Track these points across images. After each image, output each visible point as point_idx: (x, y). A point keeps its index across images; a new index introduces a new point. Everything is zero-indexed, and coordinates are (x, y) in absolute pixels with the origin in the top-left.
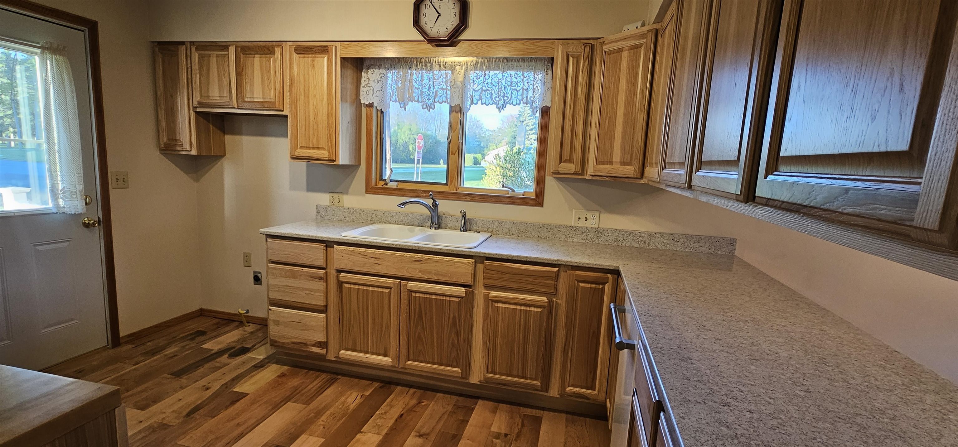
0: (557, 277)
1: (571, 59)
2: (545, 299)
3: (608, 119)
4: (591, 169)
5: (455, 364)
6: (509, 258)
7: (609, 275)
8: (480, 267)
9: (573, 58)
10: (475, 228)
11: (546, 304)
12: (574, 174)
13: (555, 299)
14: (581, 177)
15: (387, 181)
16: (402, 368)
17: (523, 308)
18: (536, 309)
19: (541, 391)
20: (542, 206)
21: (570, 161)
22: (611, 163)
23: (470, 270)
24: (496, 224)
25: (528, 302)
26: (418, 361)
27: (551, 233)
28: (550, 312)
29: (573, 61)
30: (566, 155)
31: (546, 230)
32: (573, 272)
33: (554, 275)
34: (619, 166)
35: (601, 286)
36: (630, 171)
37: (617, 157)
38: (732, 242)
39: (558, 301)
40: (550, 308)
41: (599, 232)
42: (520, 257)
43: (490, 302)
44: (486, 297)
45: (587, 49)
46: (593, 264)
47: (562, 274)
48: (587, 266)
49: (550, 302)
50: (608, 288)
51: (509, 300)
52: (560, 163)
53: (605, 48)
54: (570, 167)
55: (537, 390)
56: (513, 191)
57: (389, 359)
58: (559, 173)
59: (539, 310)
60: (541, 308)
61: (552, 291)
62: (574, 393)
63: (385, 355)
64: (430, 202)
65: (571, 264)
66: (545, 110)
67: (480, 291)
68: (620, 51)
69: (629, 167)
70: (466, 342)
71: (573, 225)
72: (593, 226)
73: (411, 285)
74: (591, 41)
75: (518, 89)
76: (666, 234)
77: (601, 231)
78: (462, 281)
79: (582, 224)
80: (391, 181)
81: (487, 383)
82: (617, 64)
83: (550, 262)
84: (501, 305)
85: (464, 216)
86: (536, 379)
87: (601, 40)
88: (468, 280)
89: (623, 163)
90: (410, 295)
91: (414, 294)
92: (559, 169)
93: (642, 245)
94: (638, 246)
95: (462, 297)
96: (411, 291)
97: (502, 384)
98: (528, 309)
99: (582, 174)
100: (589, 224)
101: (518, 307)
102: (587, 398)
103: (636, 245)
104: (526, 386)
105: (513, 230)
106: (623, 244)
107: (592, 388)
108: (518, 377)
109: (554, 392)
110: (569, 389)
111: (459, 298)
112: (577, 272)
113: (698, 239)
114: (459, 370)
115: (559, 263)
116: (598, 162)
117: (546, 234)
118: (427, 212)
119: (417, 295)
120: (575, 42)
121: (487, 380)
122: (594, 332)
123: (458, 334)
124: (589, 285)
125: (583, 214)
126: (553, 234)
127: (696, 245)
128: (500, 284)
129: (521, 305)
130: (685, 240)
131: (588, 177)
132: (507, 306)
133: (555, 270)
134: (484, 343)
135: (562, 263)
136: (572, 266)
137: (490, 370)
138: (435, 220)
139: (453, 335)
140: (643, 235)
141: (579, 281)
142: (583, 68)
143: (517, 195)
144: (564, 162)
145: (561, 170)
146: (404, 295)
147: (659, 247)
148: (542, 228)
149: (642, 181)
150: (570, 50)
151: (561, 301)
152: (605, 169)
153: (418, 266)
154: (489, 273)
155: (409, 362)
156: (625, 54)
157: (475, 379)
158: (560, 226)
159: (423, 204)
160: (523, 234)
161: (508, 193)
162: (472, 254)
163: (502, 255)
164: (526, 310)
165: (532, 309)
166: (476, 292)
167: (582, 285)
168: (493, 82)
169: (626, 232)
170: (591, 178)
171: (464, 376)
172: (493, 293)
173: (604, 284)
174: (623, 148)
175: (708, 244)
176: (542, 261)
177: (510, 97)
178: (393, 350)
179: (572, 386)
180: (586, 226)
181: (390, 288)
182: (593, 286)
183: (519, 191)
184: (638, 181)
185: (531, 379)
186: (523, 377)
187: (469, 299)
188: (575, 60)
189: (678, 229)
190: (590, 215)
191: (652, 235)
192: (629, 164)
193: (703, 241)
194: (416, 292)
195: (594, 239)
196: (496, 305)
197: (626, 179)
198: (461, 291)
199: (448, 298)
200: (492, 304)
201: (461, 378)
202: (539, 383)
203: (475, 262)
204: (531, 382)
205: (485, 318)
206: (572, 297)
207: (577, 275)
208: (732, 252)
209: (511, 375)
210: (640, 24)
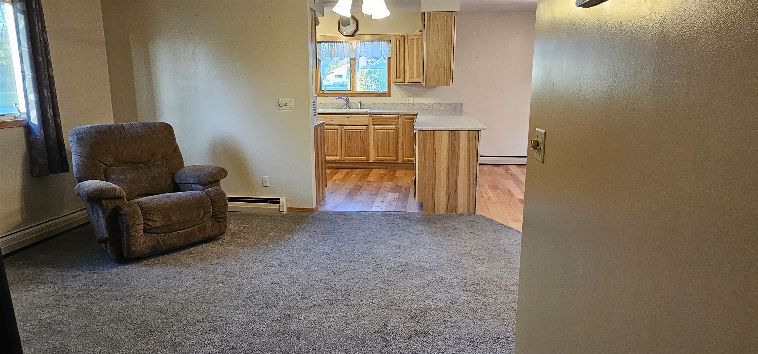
2: (394, 127)
3: (411, 62)
4: (407, 80)
5: (364, 156)
6: (381, 113)
7: (415, 116)
8: (371, 118)
9: (398, 40)
10: (364, 107)
11: (395, 129)
12: (401, 83)
13: (398, 127)
14: (404, 83)
15: (325, 91)
16: (343, 160)
17: (387, 131)
19: (396, 161)
20: (391, 96)
21: (400, 78)
22: (414, 78)
23: (368, 119)
24: (373, 105)
25: (389, 129)
26: (349, 156)
27: (395, 106)
30: (398, 76)
31: (393, 106)
32: (402, 116)
33: (397, 118)
34: (416, 78)
35: (413, 120)
37: (415, 75)
38: (461, 105)
40: (396, 130)
42: (385, 112)
43: (375, 130)
44: (374, 128)
45: (403, 38)
46: (410, 113)
47: (400, 117)
48: (407, 113)
51: (382, 129)
52: (396, 79)
53: (409, 38)
54: (400, 80)
55: (394, 161)
56: (379, 91)
57: (338, 157)
59: (393, 131)
61: (397, 124)
62: (407, 159)
63: (336, 156)
64: (345, 98)
65: (403, 113)
66: (389, 58)
67: (371, 127)
68: (413, 39)
69: (419, 79)
70: (367, 146)
71: (403, 103)
73: (346, 127)
74: (404, 35)
77: (413, 103)
78: (365, 124)
79: (407, 102)
82: (412, 44)
83: (395, 113)
84: (379, 131)
85: (360, 102)
86: (394, 157)
87: (407, 35)
88: (367, 123)
90: (345, 131)
91: (346, 131)
95: (365, 130)
96: (345, 130)
97: (382, 160)
98: (389, 131)
100: (409, 102)
101: (385, 131)
103: (427, 109)
104: (390, 160)
105: (380, 107)
106: (423, 109)
108: (387, 157)
109: (400, 161)
110: (405, 158)
113: (450, 104)
114: (365, 158)
115: (398, 113)
116: (410, 78)
118: (345, 102)
119: (348, 131)
120: (398, 35)
121: (376, 160)
123: (364, 143)
125: (407, 98)
127: (449, 107)
128: (378, 123)
130: (445, 105)
132: (381, 131)
133: (397, 116)
134: (374, 146)
135: (400, 113)
137: (377, 156)
138: (348, 105)
139: (362, 144)
141: (405, 119)
142: (402, 44)
144: (398, 78)
145: (397, 81)
146: (343, 132)
148: (391, 104)
150: (397, 37)
151: (400, 127)
152: (412, 80)
153: (347, 119)
154: (374, 120)
155: (346, 157)
156: (415, 41)
157: (371, 161)
158: (398, 104)
159: (343, 99)
160: (384, 108)
161: (377, 92)
162: (368, 113)
163: (378, 113)
165: (391, 131)
167: (407, 120)
168: (367, 47)
169: (423, 104)
170: (407, 83)
171: (367, 159)
172: (376, 127)
174: (417, 72)
175: (453, 106)
176: (393, 113)
178: (339, 154)
179: (406, 157)
181: (337, 129)
182: (410, 120)
183: (381, 91)
185: (392, 157)
186: (389, 157)
187: (367, 130)
189: (441, 102)
190: (410, 99)
194: (347, 130)
195: (412, 108)
196: (377, 131)
197: (418, 83)
198: (365, 127)
199: (359, 131)
201: (366, 161)
202: (394, 158)
203: (369, 116)
204: (392, 158)
205: (374, 137)
206: (404, 125)
207: (405, 117)
208: (462, 108)
209: (384, 157)
210: (419, 31)
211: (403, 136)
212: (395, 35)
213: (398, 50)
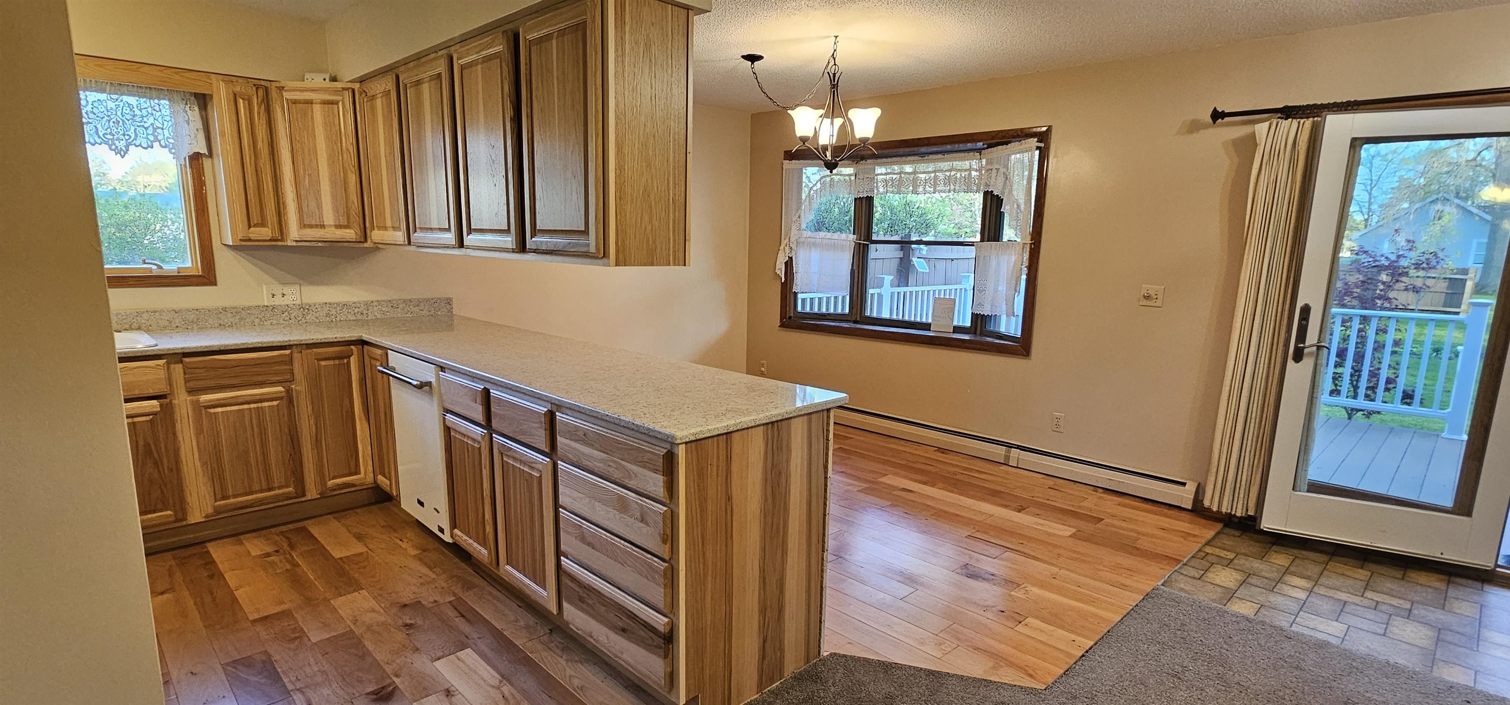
0: (290, 360)
1: (240, 100)
2: (281, 389)
3: (307, 177)
4: (294, 233)
5: (160, 506)
6: (222, 348)
7: (352, 347)
8: (178, 369)
9: (243, 99)
11: (284, 394)
12: (270, 240)
13: (293, 386)
14: (280, 243)
17: (252, 406)
18: (269, 404)
19: (296, 497)
20: (216, 285)
21: (263, 224)
22: (323, 226)
23: (162, 374)
25: (259, 397)
27: (238, 317)
28: (290, 401)
29: (244, 103)
30: (255, 219)
31: (229, 315)
32: (309, 351)
33: (287, 359)
34: (333, 229)
35: (345, 361)
36: (350, 234)
37: (329, 218)
38: (449, 301)
39: (297, 388)
40: (289, 398)
41: (305, 308)
42: (236, 344)
43: (200, 409)
44: (197, 406)
45: (261, 92)
46: (332, 338)
47: (296, 356)
48: (326, 341)
49: (289, 391)
50: (353, 361)
51: (232, 401)
52: (250, 227)
53: (287, 95)
54: (257, 233)
55: (291, 498)
56: (160, 267)
58: (250, 240)
59: (275, 403)
60: (277, 400)
61: (289, 377)
62: (338, 485)
65: (307, 342)
66: (196, 158)
67: (182, 401)
68: (309, 102)
69: (348, 231)
70: (175, 471)
71: (266, 304)
72: (294, 302)
74: (263, 83)
75: (146, 125)
76: (383, 301)
77: (307, 307)
78: (151, 392)
79: (278, 301)
81: (219, 513)
82: (307, 116)
83: (279, 344)
84: (219, 410)
86: (287, 486)
87: (277, 84)
88: (161, 388)
89: (339, 226)
92: (250, 235)
93: (359, 317)
94: (355, 318)
95: (155, 414)
97: (242, 508)
98: (260, 405)
99: (282, 240)
100: (287, 301)
101: (246, 406)
102: (354, 485)
104: (277, 498)
105: (177, 320)
106: (338, 319)
107: (357, 472)
108: (262, 491)
109: (312, 493)
110: (330, 483)
111: (149, 415)
112: (314, 350)
113: (418, 302)
114: (169, 512)
115: (291, 343)
116: (303, 225)
117: (232, 320)
120: (240, 80)
121: (218, 511)
122: (347, 412)
123: (157, 464)
124: (331, 362)
125: (278, 289)
126: (241, 319)
127: (416, 309)
128: (212, 383)
129: (248, 403)
130: (404, 305)
131: (289, 243)
132: (229, 408)
133: (288, 352)
134: (204, 463)
135: (295, 343)
136: (307, 344)
137: (218, 497)
139: (150, 469)
140: (359, 305)
141: (319, 360)
142: (259, 113)
143: (165, 272)
144: (255, 226)
145: (252, 236)
147: (379, 316)
148: (224, 312)
149: (366, 245)
150: (238, 89)
151: (300, 387)
152: (315, 234)
154: (192, 373)
156: (317, 107)
157: (195, 517)
158: (249, 308)
161: (151, 272)
162: (163, 353)
163: (210, 346)
164: (258, 408)
165: (266, 404)
166: (175, 402)
167: (323, 363)
168: (95, 110)
169: (338, 304)
170: (294, 244)
171: (180, 516)
172: (205, 398)
173: (349, 357)
174: (336, 209)
175: (427, 307)
176: (269, 345)
177: (133, 136)
179: (334, 478)
180: (285, 303)
182: (337, 362)
183: (170, 268)
184: (361, 245)
185: (280, 488)
186: (270, 490)
187: (167, 412)
188: (246, 102)
189: (392, 295)
190: (287, 290)
191: (368, 305)
192: (347, 227)
193: (422, 304)
195: (299, 319)
196: (212, 411)
197: (346, 244)
198: (153, 405)
200: (206, 412)
201: (175, 522)
202: (291, 489)
203: (168, 363)
204: (281, 491)
205: (199, 432)
206: (314, 381)
207: (316, 354)
208: (450, 311)
209: (251, 493)
210: (327, 77)
211: (318, 415)
212: (229, 78)
213: (247, 131)
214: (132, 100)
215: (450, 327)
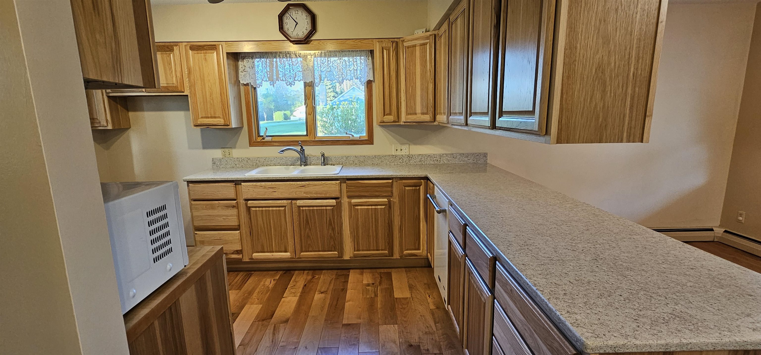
0: (392, 185)
1: (385, 51)
2: (386, 200)
3: (411, 87)
4: (404, 118)
5: (333, 249)
6: (362, 177)
7: (422, 181)
8: (344, 185)
9: (386, 50)
10: (330, 163)
11: (387, 203)
12: (393, 122)
13: (392, 199)
14: (397, 124)
15: (264, 136)
16: (298, 258)
17: (373, 207)
18: (381, 207)
19: (389, 256)
20: (373, 144)
21: (390, 114)
22: (416, 114)
23: (338, 188)
24: (345, 158)
25: (376, 203)
26: (308, 251)
27: (380, 161)
28: (390, 207)
29: (386, 52)
30: (387, 111)
31: (377, 159)
32: (401, 181)
33: (390, 185)
34: (420, 115)
35: (418, 188)
36: (427, 118)
37: (419, 109)
38: (485, 155)
39: (394, 200)
40: (389, 205)
41: (410, 157)
42: (368, 176)
43: (352, 206)
44: (350, 203)
45: (394, 44)
46: (412, 175)
47: (395, 183)
48: (409, 177)
49: (389, 202)
50: (422, 188)
51: (364, 204)
52: (384, 116)
53: (405, 44)
54: (390, 118)
55: (386, 256)
56: (353, 136)
57: (288, 254)
58: (384, 122)
59: (383, 207)
60: (384, 206)
61: (390, 194)
62: (409, 254)
63: (286, 251)
64: (299, 148)
66: (369, 83)
67: (345, 201)
68: (414, 46)
69: (426, 116)
70: (340, 234)
71: (393, 154)
72: (405, 154)
73: (299, 202)
74: (396, 40)
75: (351, 69)
76: (449, 154)
77: (411, 156)
78: (333, 196)
79: (399, 153)
80: (267, 136)
81: (355, 257)
82: (413, 54)
83: (387, 177)
84: (359, 207)
85: (323, 155)
86: (385, 250)
87: (402, 39)
88: (337, 194)
89: (423, 114)
90: (299, 210)
91: (301, 208)
92: (384, 120)
93: (436, 162)
94: (434, 163)
95: (334, 206)
96: (299, 207)
97: (365, 257)
98: (376, 207)
99: (398, 122)
100: (403, 153)
101: (370, 207)
102: (416, 256)
104: (380, 255)
105: (356, 161)
106: (425, 163)
107: (419, 249)
108: (374, 250)
109: (396, 256)
110: (406, 252)
111: (332, 206)
112: (403, 181)
113: (467, 155)
114: (336, 252)
115: (392, 177)
116: (408, 114)
117: (378, 162)
118: (297, 155)
119: (304, 208)
120: (386, 40)
121: (355, 256)
122: (417, 216)
123: (333, 229)
124: (411, 188)
125: (399, 147)
126: (382, 161)
127: (466, 159)
128: (357, 194)
129: (372, 205)
130: (460, 157)
131: (402, 123)
132: (363, 207)
133: (390, 181)
134: (351, 233)
135: (394, 176)
136: (400, 178)
137: (356, 249)
138: (303, 160)
139: (330, 231)
140: (436, 156)
141: (405, 186)
142: (393, 56)
143: (356, 138)
144: (387, 115)
145: (385, 120)
146: (295, 210)
147: (446, 162)
148: (375, 158)
149: (435, 123)
150: (384, 45)
151: (395, 200)
152: (412, 118)
153: (303, 189)
154: (349, 189)
155: (302, 253)
156: (418, 48)
157: (347, 257)
158: (386, 156)
159: (295, 150)
160: (363, 164)
161: (350, 138)
162: (338, 178)
163: (357, 176)
164: (375, 208)
165: (379, 207)
166: (342, 201)
167: (407, 188)
168: (333, 65)
169: (426, 155)
170: (404, 124)
171: (340, 256)
172: (354, 201)
173: (420, 186)
174: (422, 105)
175: (472, 158)
176: (382, 177)
177: (346, 75)
178: (291, 248)
179: (407, 250)
180: (402, 154)
181: (285, 207)
182: (414, 188)
183: (357, 136)
184: (432, 124)
185: (382, 250)
186: (377, 250)
187: (339, 206)
188: (387, 51)
189: (454, 150)
190: (404, 147)
191: (441, 156)
192: (426, 114)
193: (470, 156)
194: (303, 207)
195: (407, 162)
196: (356, 207)
197: (425, 123)
198: (333, 202)
199: (324, 208)
200: (354, 208)
201: (338, 257)
202: (387, 252)
203: (341, 183)
204: (382, 252)
205: (350, 217)
206: (402, 197)
207: (404, 183)
208: (486, 161)
209: (369, 250)
210: (424, 30)
211: (402, 215)
212: (380, 40)
213: (387, 67)
214: (346, 59)
215: (485, 171)
